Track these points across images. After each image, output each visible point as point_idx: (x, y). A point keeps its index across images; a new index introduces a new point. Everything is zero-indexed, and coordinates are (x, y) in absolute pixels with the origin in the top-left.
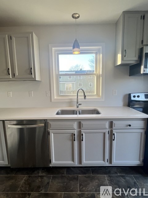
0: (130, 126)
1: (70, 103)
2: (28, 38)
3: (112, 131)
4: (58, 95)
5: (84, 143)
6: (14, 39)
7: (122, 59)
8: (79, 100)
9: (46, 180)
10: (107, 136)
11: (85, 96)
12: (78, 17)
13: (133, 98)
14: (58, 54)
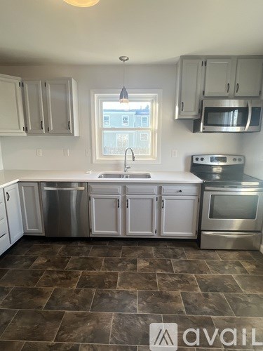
0: (180, 191)
1: (117, 165)
2: (65, 86)
3: (161, 197)
4: (101, 155)
5: (129, 209)
6: (49, 86)
7: (179, 113)
8: (127, 163)
9: (86, 249)
10: (155, 203)
11: (134, 158)
12: (128, 59)
13: (195, 162)
14: (102, 102)
